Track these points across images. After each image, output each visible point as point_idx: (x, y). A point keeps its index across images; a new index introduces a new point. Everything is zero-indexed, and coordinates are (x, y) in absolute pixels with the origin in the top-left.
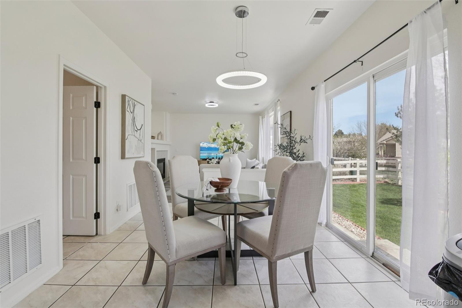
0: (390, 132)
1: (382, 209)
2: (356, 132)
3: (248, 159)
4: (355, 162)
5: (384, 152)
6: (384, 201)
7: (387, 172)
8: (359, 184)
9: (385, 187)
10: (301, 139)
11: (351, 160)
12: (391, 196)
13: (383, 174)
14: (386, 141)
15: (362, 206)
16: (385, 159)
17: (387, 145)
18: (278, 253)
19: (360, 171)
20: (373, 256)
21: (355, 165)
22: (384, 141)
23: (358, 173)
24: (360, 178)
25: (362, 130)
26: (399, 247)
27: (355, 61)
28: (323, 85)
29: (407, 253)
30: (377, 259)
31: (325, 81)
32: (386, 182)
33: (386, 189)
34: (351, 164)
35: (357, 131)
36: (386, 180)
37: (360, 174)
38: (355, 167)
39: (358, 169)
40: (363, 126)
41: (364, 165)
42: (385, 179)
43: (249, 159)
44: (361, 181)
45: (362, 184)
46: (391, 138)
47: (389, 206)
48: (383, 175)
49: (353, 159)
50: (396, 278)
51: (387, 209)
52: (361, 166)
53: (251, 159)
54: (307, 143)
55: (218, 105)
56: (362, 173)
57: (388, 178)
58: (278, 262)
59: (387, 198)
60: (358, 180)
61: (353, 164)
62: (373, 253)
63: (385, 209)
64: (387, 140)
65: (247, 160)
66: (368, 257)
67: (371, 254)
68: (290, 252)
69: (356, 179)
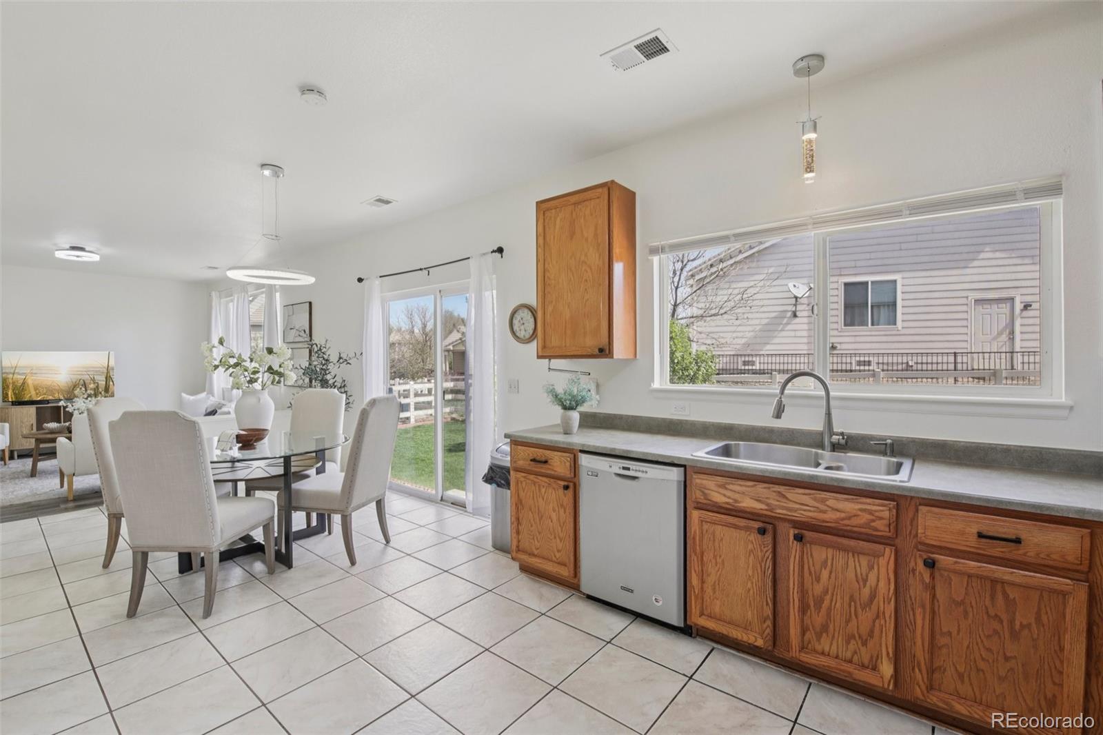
0: (458, 331)
1: (449, 460)
2: (404, 325)
3: (184, 395)
4: (406, 387)
5: (450, 364)
6: (453, 448)
7: (455, 403)
8: (415, 427)
9: (453, 427)
10: (340, 358)
11: (399, 384)
12: (459, 439)
13: (449, 406)
14: (453, 346)
15: (423, 460)
16: (453, 380)
17: (454, 352)
18: (355, 502)
19: (415, 403)
20: (442, 500)
21: (406, 392)
22: (449, 345)
23: (412, 407)
24: (415, 417)
25: (414, 323)
26: (464, 492)
27: (421, 269)
28: (378, 282)
29: (470, 496)
30: (446, 501)
31: (381, 277)
32: (453, 419)
33: (453, 430)
34: (399, 391)
35: (406, 324)
36: (454, 416)
37: (416, 409)
38: (407, 397)
39: (411, 400)
40: (416, 314)
41: (419, 392)
42: (452, 413)
43: (188, 394)
44: (416, 421)
45: (419, 426)
46: (460, 341)
47: (457, 454)
48: (449, 408)
49: (401, 381)
50: (463, 510)
51: (455, 458)
52: (416, 395)
53: (192, 394)
54: (350, 364)
55: (101, 258)
56: (418, 407)
57: (456, 411)
58: (353, 514)
59: (455, 442)
60: (412, 420)
61: (402, 392)
62: (442, 497)
63: (454, 458)
64: (455, 344)
65: (181, 396)
66: (437, 503)
67: (440, 498)
68: (364, 500)
69: (408, 418)
